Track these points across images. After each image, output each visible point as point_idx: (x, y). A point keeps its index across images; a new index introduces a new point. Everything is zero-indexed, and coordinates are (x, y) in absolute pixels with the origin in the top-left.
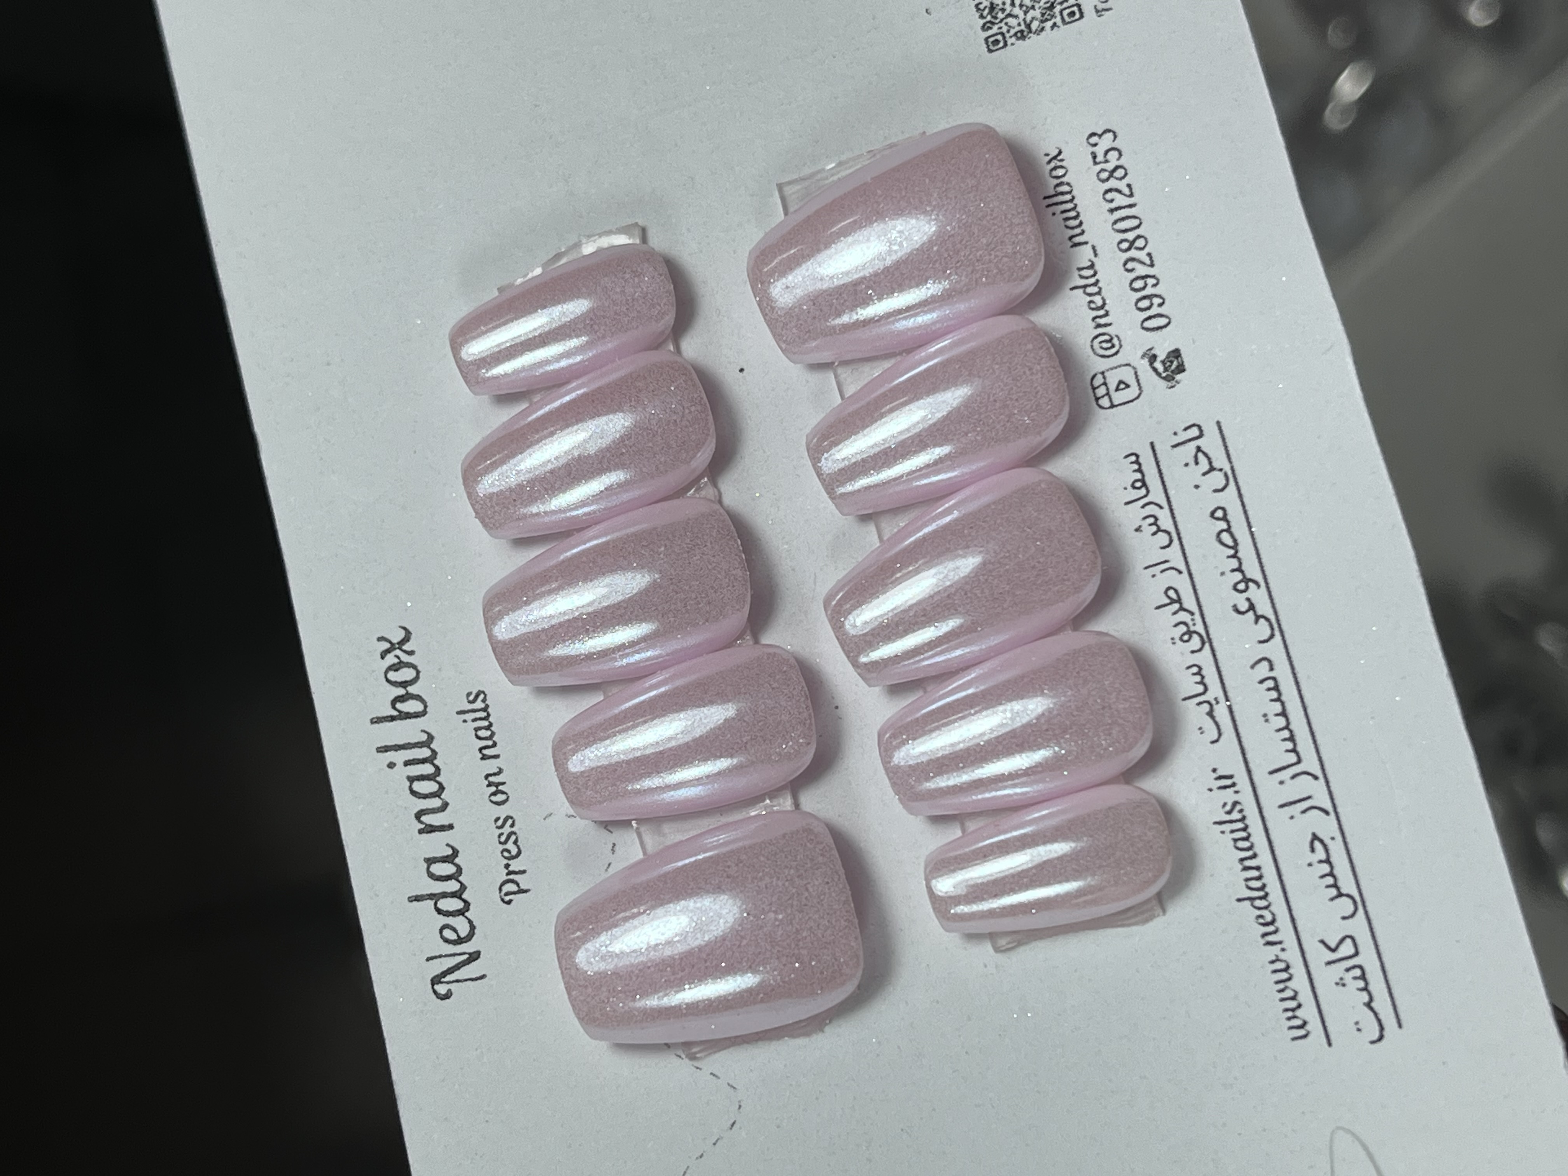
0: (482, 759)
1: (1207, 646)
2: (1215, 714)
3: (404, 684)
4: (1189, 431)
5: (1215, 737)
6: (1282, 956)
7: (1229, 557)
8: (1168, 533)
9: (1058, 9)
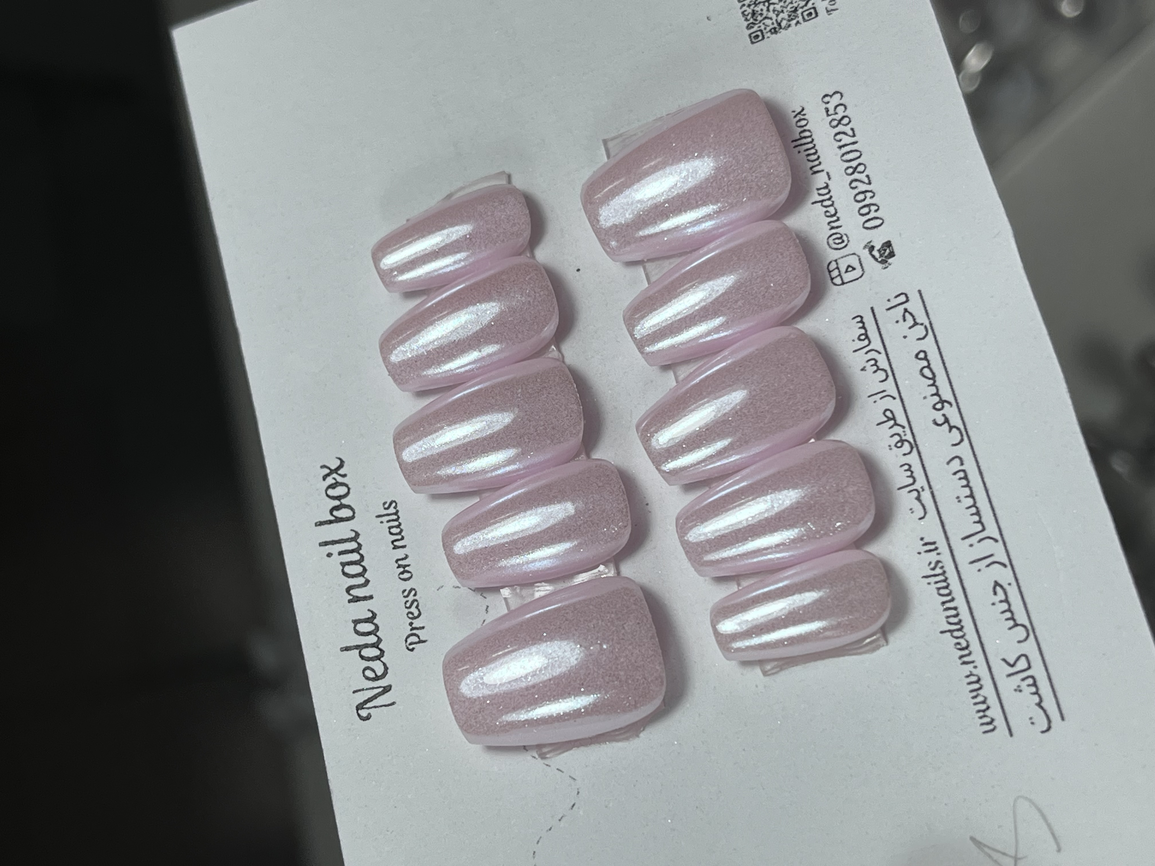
0: (394, 548)
1: (915, 449)
2: (922, 498)
3: (339, 498)
4: (898, 298)
5: (922, 515)
6: (975, 671)
7: (929, 386)
8: (885, 371)
9: (800, 11)
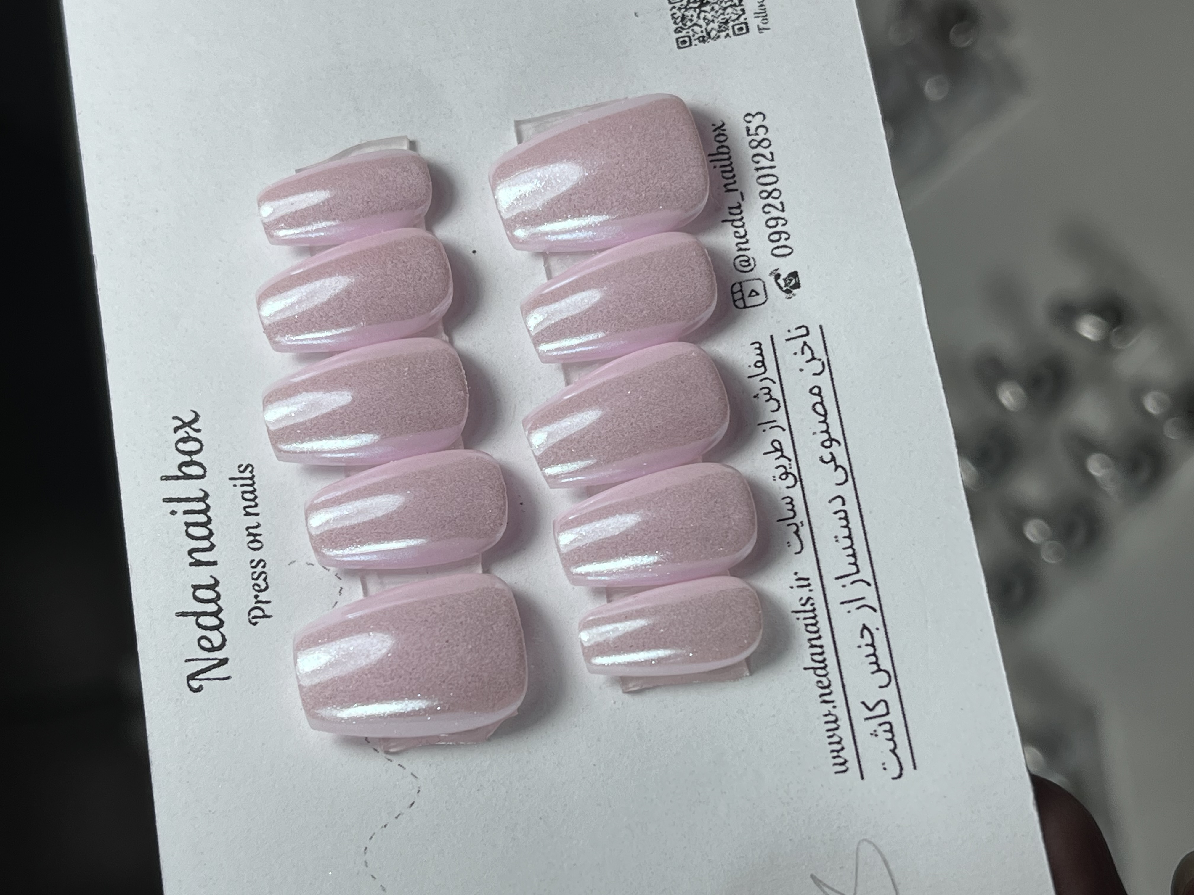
0: (245, 515)
1: (799, 483)
2: (800, 533)
3: (190, 453)
4: (799, 330)
5: (799, 550)
6: (833, 711)
7: (820, 422)
8: (778, 401)
9: (731, 24)
